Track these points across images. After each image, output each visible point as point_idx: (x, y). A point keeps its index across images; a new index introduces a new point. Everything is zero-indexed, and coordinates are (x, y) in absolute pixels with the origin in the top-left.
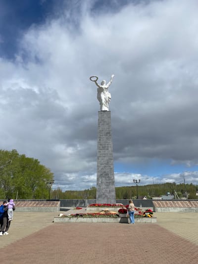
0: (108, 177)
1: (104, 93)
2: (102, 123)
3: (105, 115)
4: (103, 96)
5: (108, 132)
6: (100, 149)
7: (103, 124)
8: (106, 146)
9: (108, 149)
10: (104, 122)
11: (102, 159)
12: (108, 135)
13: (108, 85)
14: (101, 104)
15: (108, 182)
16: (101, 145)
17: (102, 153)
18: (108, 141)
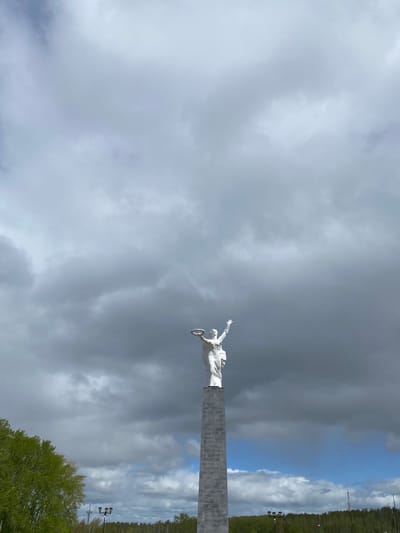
0: (218, 511)
1: (215, 354)
2: (210, 409)
3: (215, 395)
4: (212, 359)
5: (219, 427)
6: (205, 459)
7: (211, 412)
8: (216, 453)
9: (218, 460)
10: (214, 408)
11: (208, 478)
12: (220, 432)
13: (221, 337)
14: (209, 374)
15: (218, 519)
16: (205, 450)
17: (207, 466)
18: (219, 445)
